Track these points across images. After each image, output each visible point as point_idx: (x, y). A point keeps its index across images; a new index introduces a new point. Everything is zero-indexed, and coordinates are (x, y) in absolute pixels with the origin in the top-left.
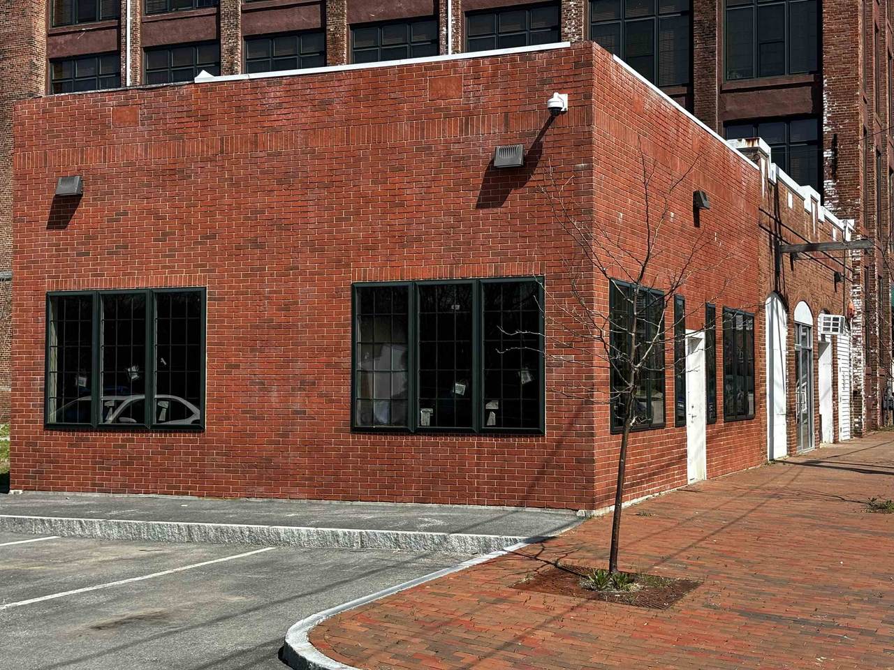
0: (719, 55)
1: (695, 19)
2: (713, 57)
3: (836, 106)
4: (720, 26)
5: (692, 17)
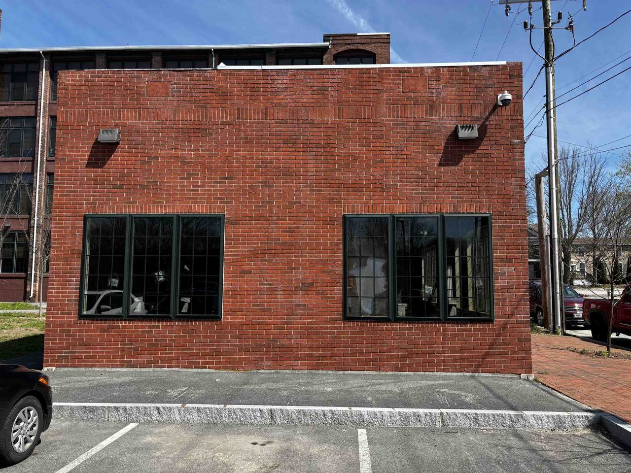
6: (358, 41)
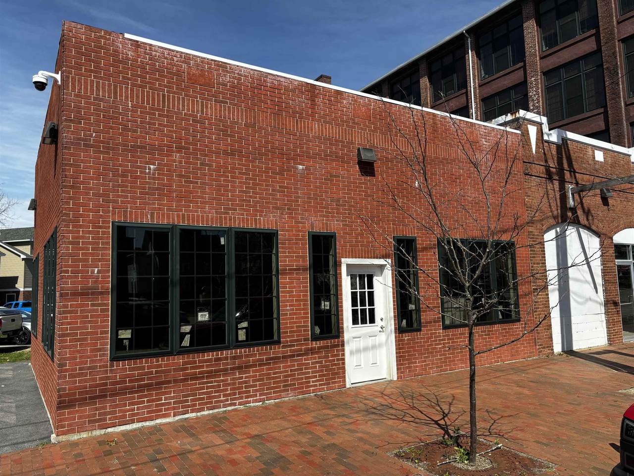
0: (622, 84)
2: (618, 86)
5: (603, 66)
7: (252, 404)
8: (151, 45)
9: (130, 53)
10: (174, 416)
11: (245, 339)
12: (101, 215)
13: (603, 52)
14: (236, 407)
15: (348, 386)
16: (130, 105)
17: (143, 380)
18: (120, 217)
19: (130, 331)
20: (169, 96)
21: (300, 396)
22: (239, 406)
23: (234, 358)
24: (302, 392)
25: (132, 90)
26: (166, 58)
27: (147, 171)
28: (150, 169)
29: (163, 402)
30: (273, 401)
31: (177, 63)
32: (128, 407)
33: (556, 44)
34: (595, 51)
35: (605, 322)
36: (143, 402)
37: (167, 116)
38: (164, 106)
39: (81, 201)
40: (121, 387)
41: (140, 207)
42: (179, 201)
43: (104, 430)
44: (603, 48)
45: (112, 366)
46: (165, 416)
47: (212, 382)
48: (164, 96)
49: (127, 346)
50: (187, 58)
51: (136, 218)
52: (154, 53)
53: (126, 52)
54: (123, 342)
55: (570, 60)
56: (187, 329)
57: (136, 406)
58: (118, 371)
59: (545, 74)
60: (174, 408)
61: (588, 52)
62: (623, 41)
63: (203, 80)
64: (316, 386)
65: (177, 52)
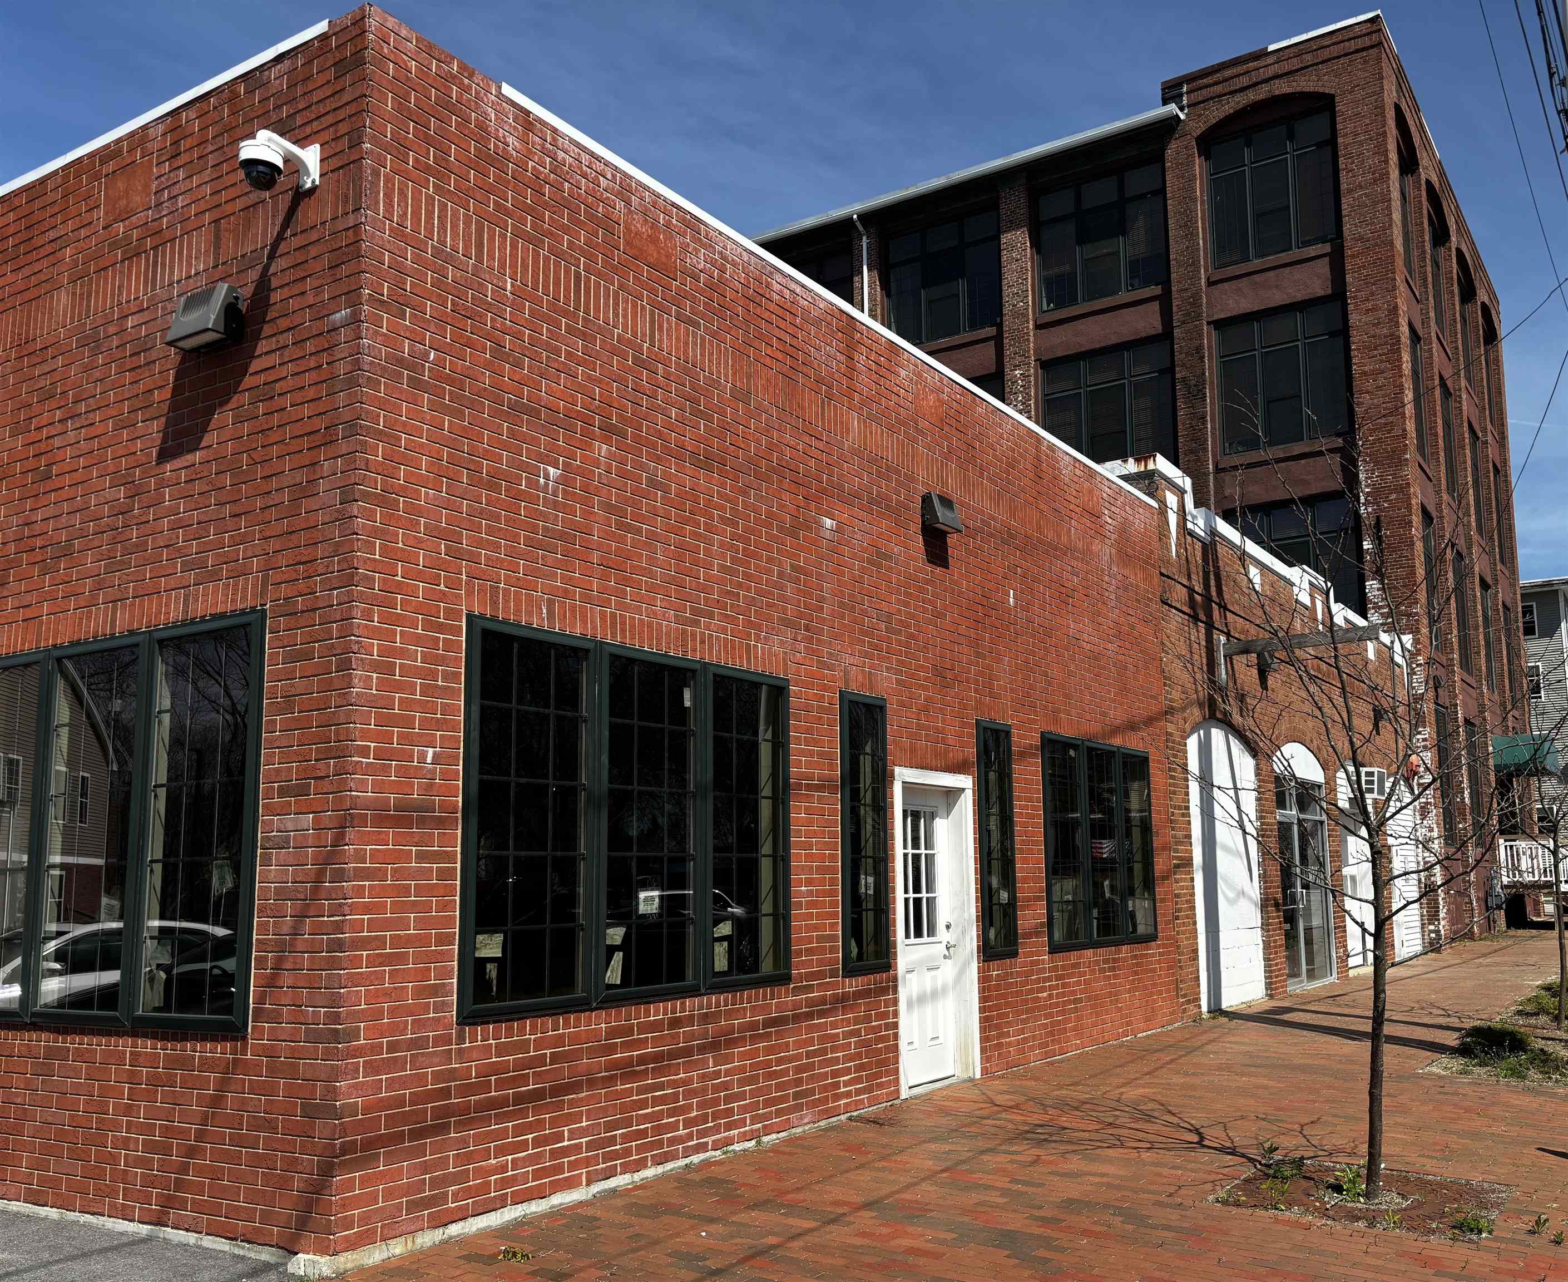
0: (1213, 420)
1: (1178, 376)
2: (1203, 424)
3: (1377, 477)
4: (1212, 383)
5: (1173, 373)
6: (1271, 72)
7: (737, 1147)
8: (555, 130)
9: (510, 140)
10: (588, 1184)
11: (726, 969)
12: (444, 593)
13: (1176, 341)
14: (708, 1154)
15: (904, 1094)
16: (509, 287)
17: (524, 1080)
18: (482, 603)
19: (499, 938)
20: (588, 280)
21: (822, 1123)
22: (713, 1153)
23: (705, 1018)
24: (826, 1110)
25: (514, 246)
26: (584, 176)
27: (542, 480)
28: (547, 477)
29: (566, 1143)
30: (774, 1136)
31: (606, 195)
32: (493, 1161)
33: (1073, 301)
34: (1159, 335)
35: (1261, 946)
36: (523, 1146)
37: (584, 336)
38: (577, 308)
39: (400, 545)
40: (480, 1100)
41: (526, 580)
42: (604, 578)
43: (441, 1230)
44: (1176, 332)
45: (461, 1039)
46: (570, 1184)
47: (661, 1087)
48: (578, 276)
49: (495, 982)
50: (626, 187)
51: (518, 611)
52: (561, 155)
53: (504, 137)
54: (485, 968)
55: (1103, 345)
56: (616, 935)
57: (510, 1158)
58: (475, 1056)
59: (1047, 365)
60: (588, 1162)
61: (1144, 335)
62: (1218, 325)
63: (655, 255)
64: (848, 1095)
65: (607, 164)
